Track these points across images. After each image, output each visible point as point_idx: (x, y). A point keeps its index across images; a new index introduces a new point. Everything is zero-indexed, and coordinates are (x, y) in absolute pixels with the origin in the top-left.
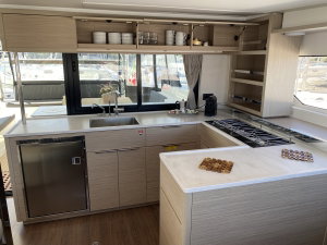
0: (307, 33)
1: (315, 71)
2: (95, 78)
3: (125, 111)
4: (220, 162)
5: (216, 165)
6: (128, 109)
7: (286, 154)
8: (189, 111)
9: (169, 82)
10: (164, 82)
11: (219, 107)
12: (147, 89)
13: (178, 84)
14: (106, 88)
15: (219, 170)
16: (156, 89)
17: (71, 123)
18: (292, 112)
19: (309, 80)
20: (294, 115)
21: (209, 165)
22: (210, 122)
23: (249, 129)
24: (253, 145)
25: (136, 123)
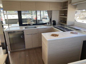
0: (77, 4)
1: (83, 15)
2: (25, 18)
3: (33, 25)
4: (55, 34)
5: (54, 35)
6: (34, 25)
7: (71, 33)
8: (49, 25)
9: (44, 18)
10: (43, 18)
11: (56, 23)
12: (39, 20)
13: (47, 19)
14: (28, 20)
15: (55, 36)
16: (41, 20)
17: (20, 28)
18: (74, 24)
19: (81, 17)
20: (75, 25)
21: (53, 35)
22: (54, 27)
23: (64, 28)
24: (64, 31)
25: (36, 28)
